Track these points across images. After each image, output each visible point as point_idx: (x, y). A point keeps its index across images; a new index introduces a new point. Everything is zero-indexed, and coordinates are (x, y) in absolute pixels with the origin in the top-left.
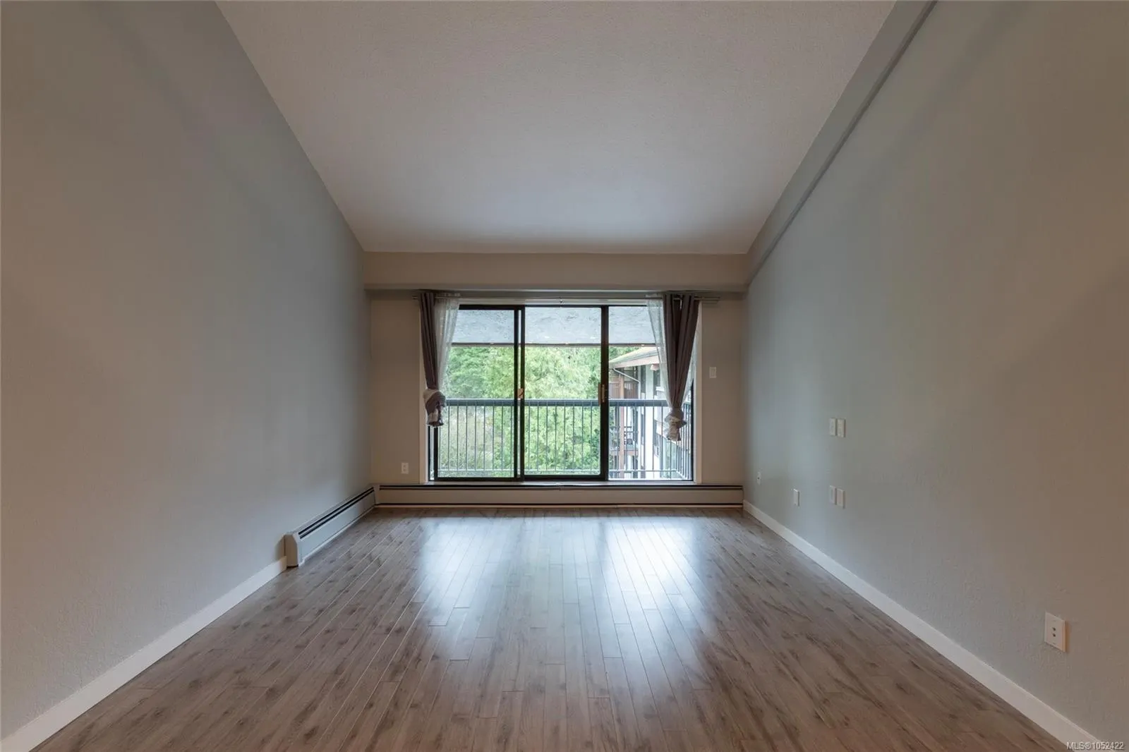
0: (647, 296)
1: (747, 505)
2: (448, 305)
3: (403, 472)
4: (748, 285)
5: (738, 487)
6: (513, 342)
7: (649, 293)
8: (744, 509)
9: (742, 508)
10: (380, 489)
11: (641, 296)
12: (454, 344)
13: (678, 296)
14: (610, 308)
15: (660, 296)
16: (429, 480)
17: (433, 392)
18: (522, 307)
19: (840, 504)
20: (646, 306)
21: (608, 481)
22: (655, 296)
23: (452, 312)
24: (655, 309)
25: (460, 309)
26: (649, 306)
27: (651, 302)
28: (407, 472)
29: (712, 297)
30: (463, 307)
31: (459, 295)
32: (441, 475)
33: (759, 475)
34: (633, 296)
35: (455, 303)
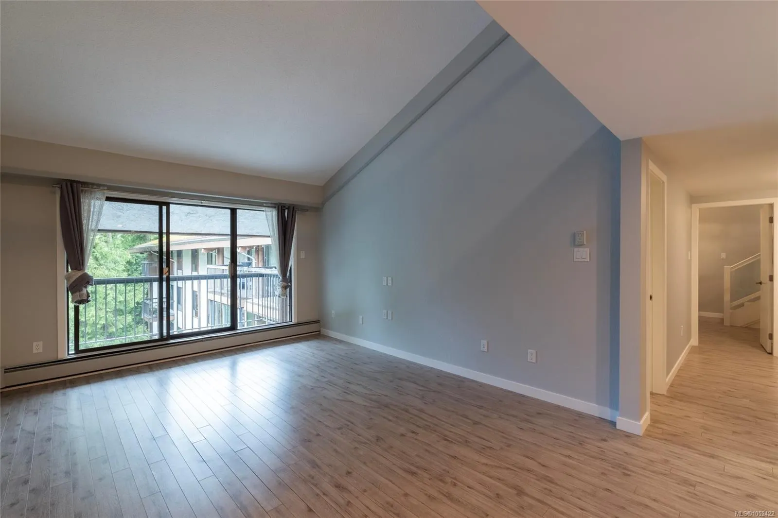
0: (264, 205)
1: (324, 331)
2: (93, 195)
3: (35, 351)
4: (323, 204)
5: (317, 322)
6: (157, 230)
7: (265, 203)
8: (321, 333)
9: (320, 334)
10: (5, 372)
11: (261, 205)
12: (99, 231)
13: (285, 207)
14: (238, 210)
15: (273, 205)
16: (69, 354)
17: (79, 274)
18: (167, 204)
19: (390, 318)
20: (263, 211)
21: (237, 330)
22: (269, 205)
23: (98, 203)
24: (269, 214)
25: (106, 200)
26: (266, 211)
27: (267, 209)
28: (41, 350)
29: (304, 209)
30: (109, 199)
31: (106, 188)
32: (81, 348)
33: (333, 312)
34: (255, 204)
35: (101, 194)
